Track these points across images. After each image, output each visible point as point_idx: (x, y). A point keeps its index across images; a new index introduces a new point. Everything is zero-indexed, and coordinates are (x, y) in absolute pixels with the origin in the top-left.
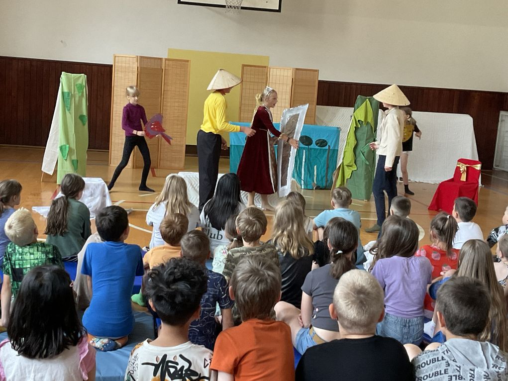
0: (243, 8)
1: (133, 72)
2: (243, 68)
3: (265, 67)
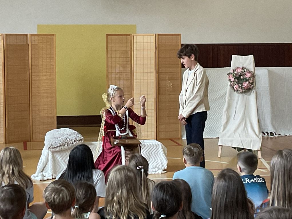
2: (107, 38)
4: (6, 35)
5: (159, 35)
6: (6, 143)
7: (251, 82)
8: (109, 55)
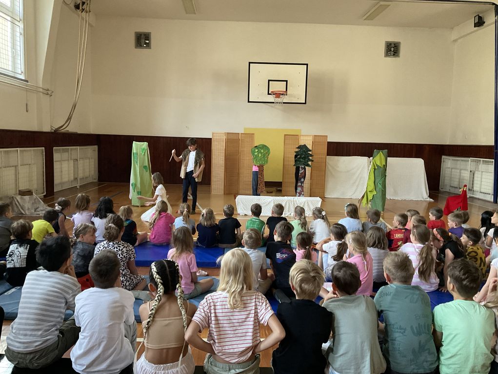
0: (284, 103)
1: (223, 141)
2: (285, 137)
3: (297, 135)
4: (228, 133)
5: (315, 136)
6: (224, 194)
8: (286, 147)
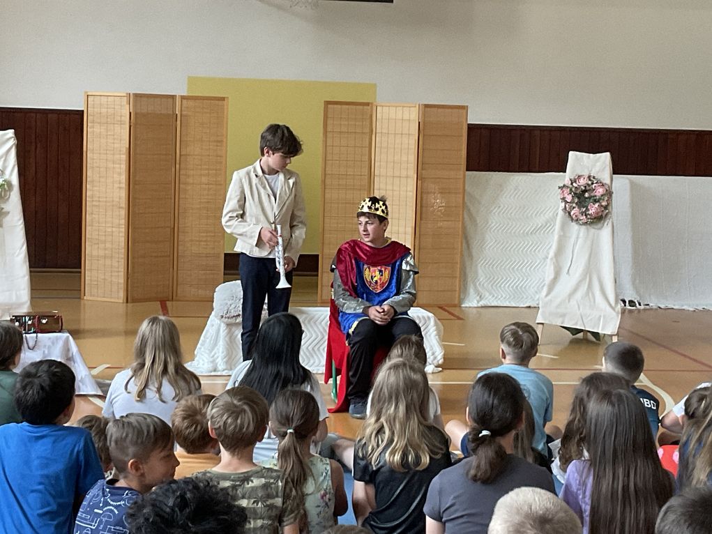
1: (121, 123)
2: (326, 108)
3: (368, 104)
4: (136, 95)
5: (427, 106)
6: (127, 302)
7: (604, 203)
8: (329, 142)
